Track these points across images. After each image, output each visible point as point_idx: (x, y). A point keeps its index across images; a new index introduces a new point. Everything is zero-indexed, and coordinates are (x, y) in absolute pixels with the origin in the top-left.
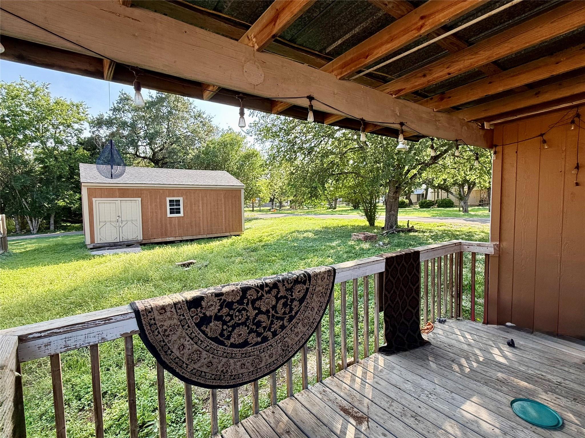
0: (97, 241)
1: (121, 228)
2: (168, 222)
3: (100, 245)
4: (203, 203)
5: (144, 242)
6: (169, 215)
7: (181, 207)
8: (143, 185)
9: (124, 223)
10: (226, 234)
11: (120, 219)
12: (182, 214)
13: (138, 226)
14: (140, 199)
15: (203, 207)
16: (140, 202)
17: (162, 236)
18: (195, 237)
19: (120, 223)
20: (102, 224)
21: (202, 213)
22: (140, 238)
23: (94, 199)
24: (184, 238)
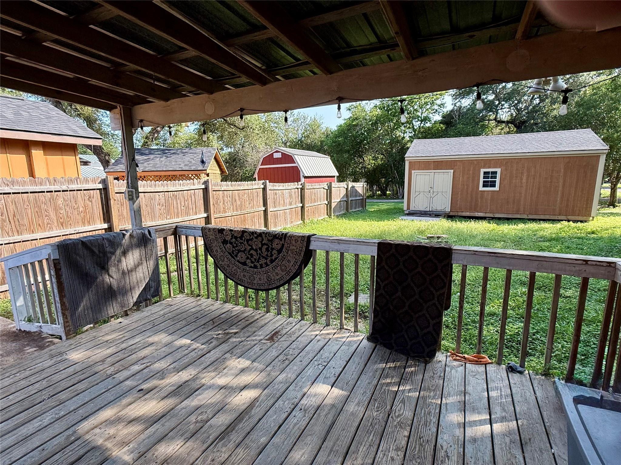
0: (412, 208)
1: (431, 198)
2: (479, 196)
3: (413, 212)
4: (528, 176)
5: (451, 214)
6: (481, 188)
7: (498, 180)
8: (457, 157)
9: (435, 194)
10: (560, 218)
11: (432, 190)
12: (497, 188)
13: (448, 199)
14: (452, 171)
15: (527, 179)
16: (452, 174)
17: (471, 210)
18: (510, 216)
19: (432, 194)
20: (417, 194)
21: (525, 187)
22: (448, 210)
23: (413, 172)
24: (497, 216)
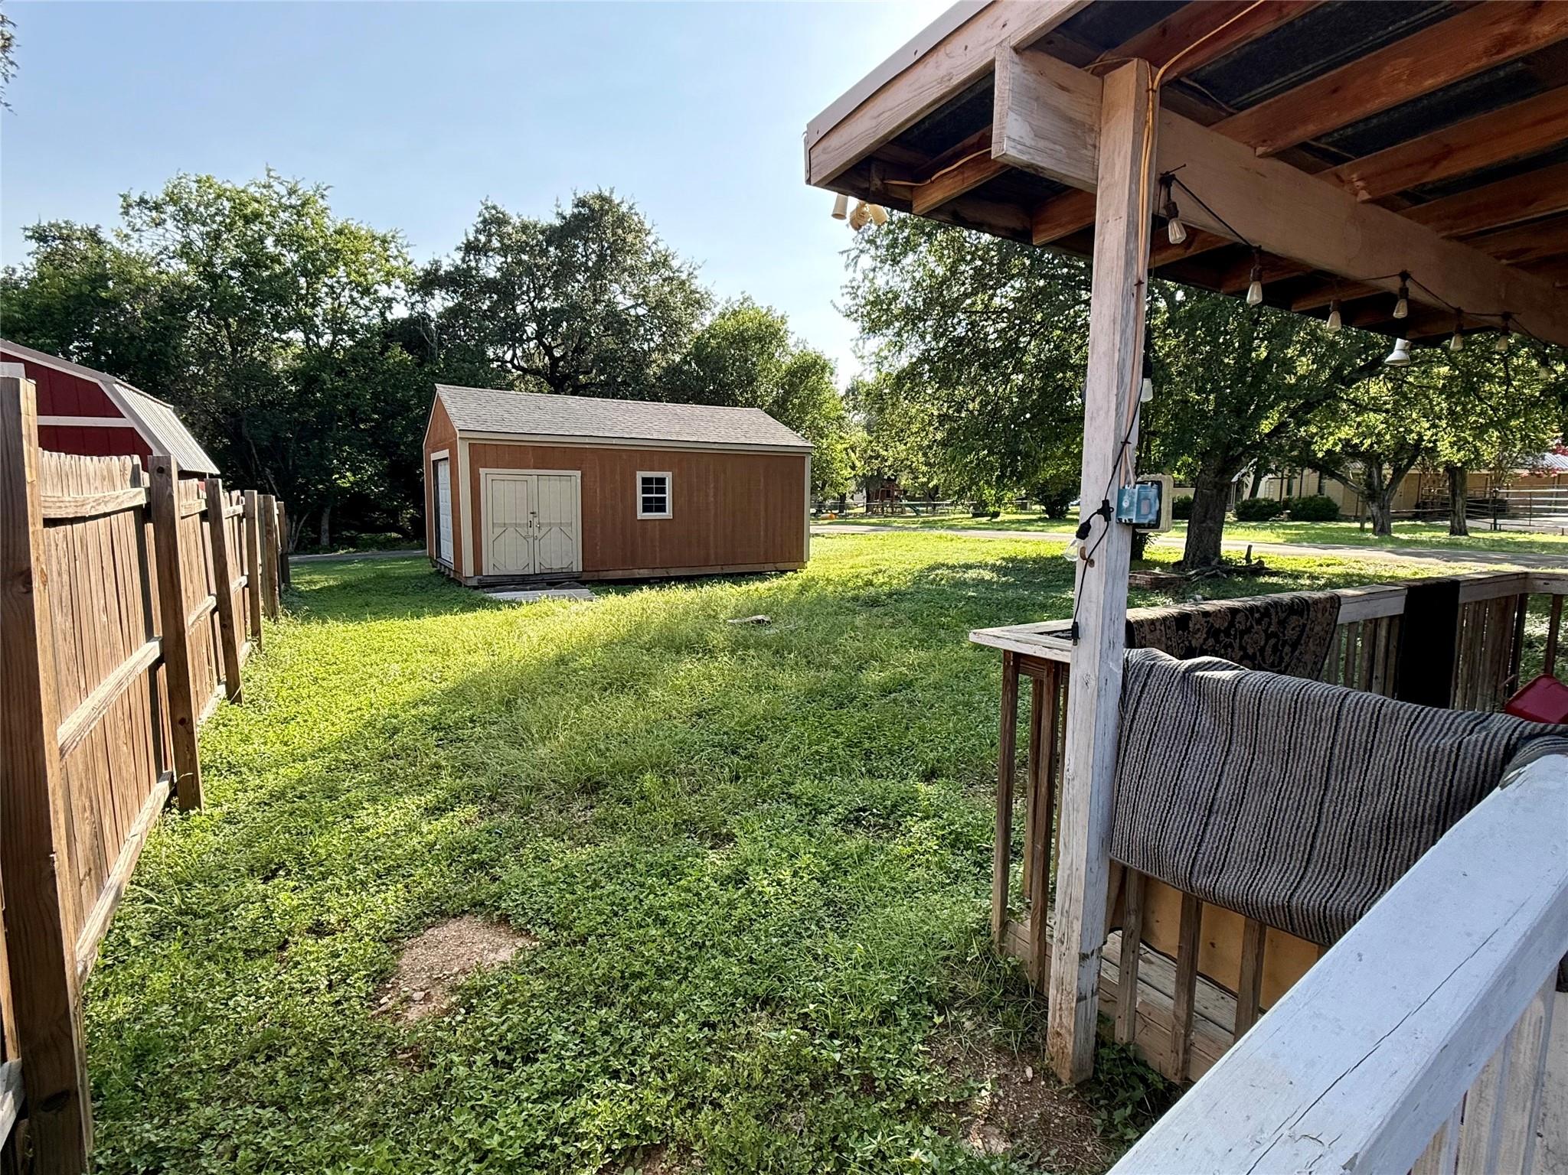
0: (488, 570)
1: (536, 542)
2: (638, 532)
3: (492, 580)
4: (716, 488)
5: (585, 577)
6: (641, 515)
7: (668, 495)
8: (587, 440)
9: (544, 530)
10: (767, 567)
11: (536, 520)
12: (668, 514)
13: (574, 540)
14: (578, 473)
15: (715, 495)
16: (579, 481)
17: (624, 564)
18: (696, 572)
19: (536, 529)
20: (498, 531)
21: (713, 512)
22: (577, 567)
23: (482, 471)
24: (673, 573)
